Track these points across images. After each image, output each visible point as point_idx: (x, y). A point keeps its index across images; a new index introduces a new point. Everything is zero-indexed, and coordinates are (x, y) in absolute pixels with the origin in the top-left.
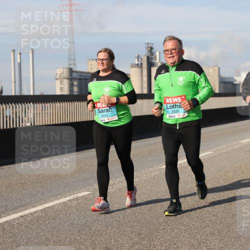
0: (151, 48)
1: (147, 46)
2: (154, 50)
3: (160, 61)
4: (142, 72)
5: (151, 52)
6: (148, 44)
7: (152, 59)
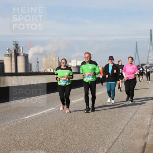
0: (17, 45)
1: (14, 43)
2: (19, 46)
3: (22, 53)
4: (11, 59)
5: (17, 47)
6: (15, 42)
7: (17, 51)
